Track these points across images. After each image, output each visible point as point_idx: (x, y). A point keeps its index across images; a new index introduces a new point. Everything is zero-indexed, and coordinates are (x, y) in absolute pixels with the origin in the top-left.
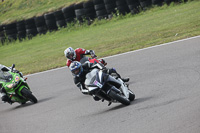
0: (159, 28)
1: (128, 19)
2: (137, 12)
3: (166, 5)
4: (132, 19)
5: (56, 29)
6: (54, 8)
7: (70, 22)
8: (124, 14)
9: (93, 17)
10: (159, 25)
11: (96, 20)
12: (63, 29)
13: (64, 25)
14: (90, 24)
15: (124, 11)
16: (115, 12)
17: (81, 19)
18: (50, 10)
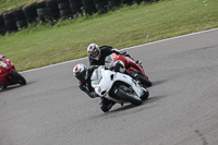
0: (129, 29)
1: (95, 20)
2: (104, 11)
3: (136, 5)
4: (99, 19)
5: (16, 29)
6: (14, 7)
7: (31, 22)
8: (91, 14)
9: (57, 17)
10: (128, 26)
11: (60, 20)
12: (24, 30)
13: (24, 25)
14: (53, 25)
15: (91, 11)
16: (81, 11)
17: (43, 19)
18: (9, 9)
